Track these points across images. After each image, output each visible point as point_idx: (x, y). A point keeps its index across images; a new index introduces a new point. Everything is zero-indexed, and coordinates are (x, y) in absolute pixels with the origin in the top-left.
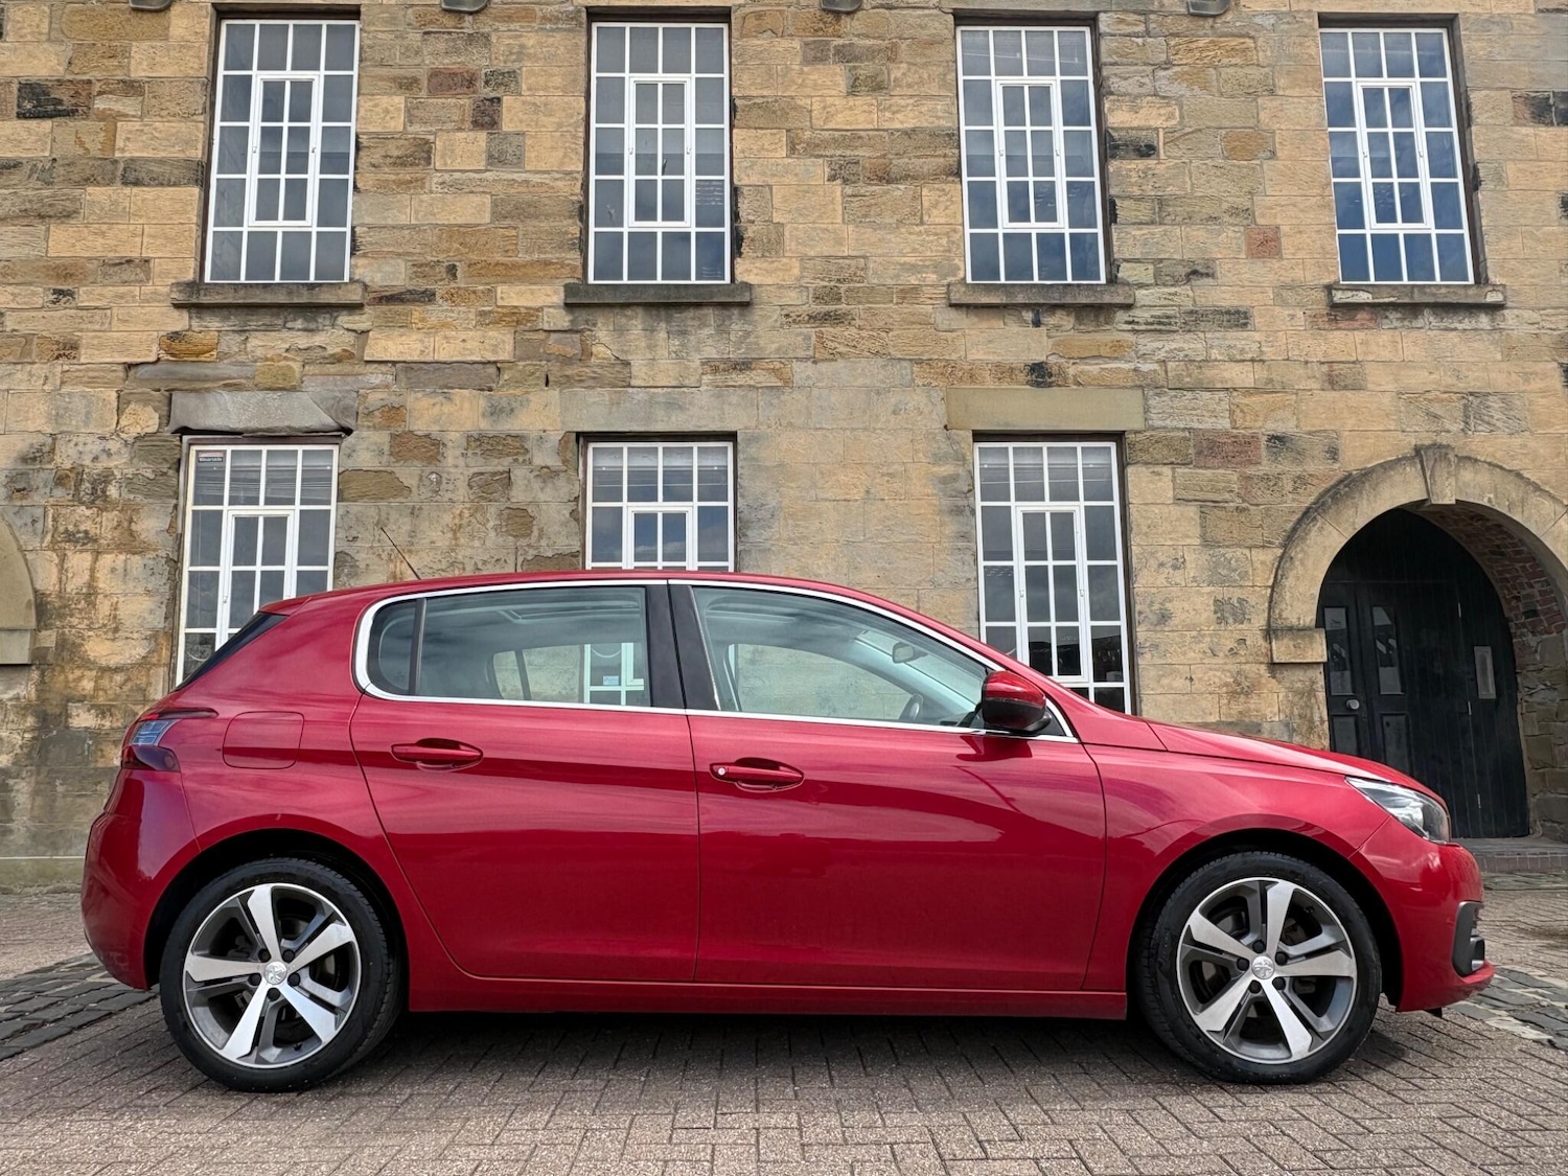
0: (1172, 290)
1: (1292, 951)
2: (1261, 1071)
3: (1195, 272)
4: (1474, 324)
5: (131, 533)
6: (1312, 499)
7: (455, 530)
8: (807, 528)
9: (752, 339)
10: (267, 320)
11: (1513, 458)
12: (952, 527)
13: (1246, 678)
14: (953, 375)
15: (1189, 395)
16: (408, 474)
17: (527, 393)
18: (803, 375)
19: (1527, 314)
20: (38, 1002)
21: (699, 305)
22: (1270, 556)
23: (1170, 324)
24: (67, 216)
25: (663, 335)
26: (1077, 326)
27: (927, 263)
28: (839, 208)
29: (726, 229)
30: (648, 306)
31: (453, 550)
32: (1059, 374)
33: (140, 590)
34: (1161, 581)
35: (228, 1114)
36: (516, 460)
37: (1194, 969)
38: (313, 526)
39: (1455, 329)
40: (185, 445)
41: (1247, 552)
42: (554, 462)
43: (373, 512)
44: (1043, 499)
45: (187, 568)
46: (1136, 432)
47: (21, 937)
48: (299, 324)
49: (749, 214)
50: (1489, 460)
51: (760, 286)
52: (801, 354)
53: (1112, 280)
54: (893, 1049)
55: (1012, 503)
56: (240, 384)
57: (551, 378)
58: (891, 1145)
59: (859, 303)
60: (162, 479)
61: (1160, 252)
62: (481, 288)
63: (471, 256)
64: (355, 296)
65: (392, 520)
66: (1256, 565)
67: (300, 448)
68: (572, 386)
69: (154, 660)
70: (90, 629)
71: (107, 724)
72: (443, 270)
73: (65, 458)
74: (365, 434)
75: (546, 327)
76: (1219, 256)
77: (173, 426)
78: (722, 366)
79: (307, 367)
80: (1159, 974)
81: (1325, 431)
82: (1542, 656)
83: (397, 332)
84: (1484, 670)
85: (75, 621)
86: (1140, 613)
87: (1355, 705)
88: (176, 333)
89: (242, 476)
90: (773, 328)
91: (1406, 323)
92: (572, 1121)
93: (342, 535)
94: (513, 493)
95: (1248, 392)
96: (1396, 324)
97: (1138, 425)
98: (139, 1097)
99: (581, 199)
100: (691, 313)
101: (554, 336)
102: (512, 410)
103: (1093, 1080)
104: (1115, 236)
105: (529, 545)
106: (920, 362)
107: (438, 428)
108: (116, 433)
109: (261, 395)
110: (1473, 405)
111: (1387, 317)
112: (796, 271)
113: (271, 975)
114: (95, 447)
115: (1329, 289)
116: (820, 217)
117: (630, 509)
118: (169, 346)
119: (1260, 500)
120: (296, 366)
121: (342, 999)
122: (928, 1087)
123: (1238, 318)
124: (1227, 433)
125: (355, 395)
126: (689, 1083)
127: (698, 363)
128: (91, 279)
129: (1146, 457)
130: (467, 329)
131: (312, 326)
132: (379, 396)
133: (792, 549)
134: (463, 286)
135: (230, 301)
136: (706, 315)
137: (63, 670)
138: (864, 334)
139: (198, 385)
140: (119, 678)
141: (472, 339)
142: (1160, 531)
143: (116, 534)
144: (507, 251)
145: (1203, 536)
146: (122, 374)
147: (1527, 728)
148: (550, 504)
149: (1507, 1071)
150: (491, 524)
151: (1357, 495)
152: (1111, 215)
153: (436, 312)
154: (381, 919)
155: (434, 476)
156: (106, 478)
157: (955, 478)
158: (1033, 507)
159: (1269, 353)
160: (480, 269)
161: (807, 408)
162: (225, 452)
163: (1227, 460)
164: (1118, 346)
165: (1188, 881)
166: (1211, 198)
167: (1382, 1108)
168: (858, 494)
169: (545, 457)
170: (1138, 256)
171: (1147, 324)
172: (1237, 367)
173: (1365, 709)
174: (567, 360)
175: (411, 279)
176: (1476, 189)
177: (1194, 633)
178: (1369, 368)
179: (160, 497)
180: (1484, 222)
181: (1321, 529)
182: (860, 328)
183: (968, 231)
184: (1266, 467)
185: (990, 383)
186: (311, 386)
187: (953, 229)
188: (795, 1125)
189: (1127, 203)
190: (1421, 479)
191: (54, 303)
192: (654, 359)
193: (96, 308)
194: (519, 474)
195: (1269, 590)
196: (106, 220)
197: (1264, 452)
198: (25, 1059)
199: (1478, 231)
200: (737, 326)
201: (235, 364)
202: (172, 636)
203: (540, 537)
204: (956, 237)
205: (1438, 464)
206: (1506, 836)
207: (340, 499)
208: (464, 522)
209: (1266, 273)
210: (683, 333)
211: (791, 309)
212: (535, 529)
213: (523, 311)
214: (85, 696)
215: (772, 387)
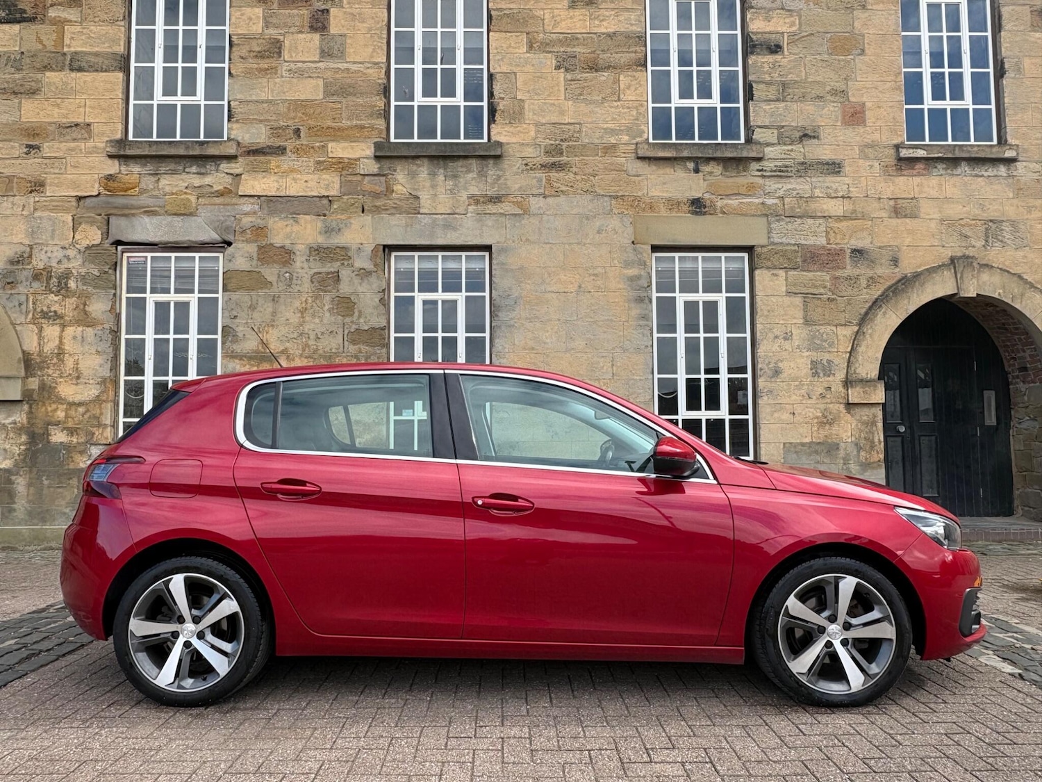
0: (790, 147)
1: (854, 621)
2: (831, 699)
3: (806, 135)
4: (995, 172)
5: (86, 313)
6: (879, 293)
7: (303, 312)
8: (539, 311)
9: (502, 181)
10: (172, 166)
11: (1017, 265)
12: (636, 311)
13: (830, 413)
14: (639, 206)
15: (799, 221)
16: (270, 273)
17: (350, 218)
18: (537, 206)
19: (1032, 165)
20: (35, 637)
21: (466, 157)
22: (849, 331)
23: (787, 171)
24: (33, 92)
25: (441, 178)
26: (724, 173)
27: (622, 128)
28: (562, 89)
29: (485, 104)
30: (431, 158)
31: (301, 325)
32: (711, 206)
33: (93, 351)
34: (776, 348)
35: (160, 723)
36: (343, 264)
37: (789, 632)
38: (207, 307)
39: (982, 176)
40: (119, 253)
41: (834, 328)
42: (368, 265)
43: (247, 299)
44: (697, 292)
45: (124, 336)
46: (762, 246)
47: (24, 584)
48: (194, 169)
49: (500, 93)
50: (1000, 267)
51: (508, 144)
52: (537, 192)
53: (749, 140)
54: (591, 677)
55: (677, 294)
56: (156, 211)
57: (366, 208)
58: (589, 750)
59: (576, 156)
60: (105, 276)
61: (782, 121)
62: (317, 144)
63: (310, 122)
64: (232, 150)
65: (260, 304)
66: (839, 338)
67: (197, 255)
68: (380, 213)
69: (104, 398)
70: (61, 377)
71: (75, 440)
72: (291, 132)
73: (39, 261)
74: (240, 245)
75: (362, 172)
76: (823, 124)
77: (111, 240)
78: (482, 200)
79: (200, 200)
80: (766, 635)
81: (890, 246)
82: (1029, 399)
83: (260, 176)
84: (990, 405)
85: (50, 372)
86: (761, 369)
87: (902, 429)
88: (111, 175)
89: (158, 273)
90: (517, 174)
91: (949, 171)
92: (383, 731)
93: (227, 314)
94: (341, 287)
95: (839, 219)
96: (942, 172)
97: (764, 241)
98: (103, 710)
99: (385, 82)
100: (461, 163)
101: (367, 178)
102: (339, 230)
103: (721, 702)
104: (751, 110)
105: (352, 322)
106: (616, 197)
107: (289, 242)
108: (73, 244)
109: (170, 218)
110: (992, 228)
111: (936, 167)
112: (532, 133)
113: (186, 632)
114: (59, 254)
115: (897, 147)
116: (549, 95)
117: (420, 298)
118: (106, 184)
119: (845, 294)
120: (193, 199)
121: (233, 648)
122: (614, 707)
123: (834, 168)
124: (823, 247)
125: (233, 219)
126: (458, 702)
127: (465, 197)
128: (51, 138)
129: (769, 264)
130: (308, 173)
131: (203, 171)
132: (250, 219)
133: (527, 324)
134: (305, 143)
135: (146, 153)
136: (470, 164)
137: (44, 404)
138: (578, 177)
139: (127, 212)
140: (81, 410)
141: (312, 180)
142: (776, 314)
143: (75, 313)
144: (334, 119)
145: (805, 318)
146: (74, 204)
147: (1016, 445)
148: (366, 295)
149: (991, 698)
150: (327, 307)
151: (910, 290)
152: (749, 96)
153: (287, 161)
154: (257, 597)
155: (288, 274)
156: (67, 275)
157: (639, 277)
158: (691, 297)
159: (854, 192)
160: (316, 131)
161: (539, 229)
162: (146, 257)
163: (824, 266)
164: (751, 187)
165: (788, 576)
166: (819, 82)
167: (909, 726)
168: (573, 289)
169: (362, 262)
170: (767, 124)
171: (772, 171)
172: (833, 202)
173: (909, 431)
174: (376, 195)
175: (270, 138)
176: (1002, 76)
177: (797, 383)
178: (922, 203)
179: (104, 288)
180: (1006, 100)
181: (885, 313)
182: (575, 174)
183: (651, 105)
184: (849, 270)
185: (663, 212)
186: (204, 213)
187: (641, 104)
188: (527, 736)
189: (762, 86)
190: (953, 280)
191: (27, 154)
192: (436, 195)
193: (55, 158)
194: (345, 273)
195: (848, 355)
196: (60, 96)
197: (848, 260)
198: (28, 679)
199: (1002, 107)
200: (492, 172)
201: (151, 197)
202: (116, 382)
203: (360, 317)
204: (642, 110)
205: (965, 271)
206: (998, 515)
207: (225, 290)
208: (309, 305)
209: (854, 136)
210: (455, 177)
211: (529, 160)
212: (356, 311)
213: (347, 161)
214: (59, 421)
215: (515, 215)
